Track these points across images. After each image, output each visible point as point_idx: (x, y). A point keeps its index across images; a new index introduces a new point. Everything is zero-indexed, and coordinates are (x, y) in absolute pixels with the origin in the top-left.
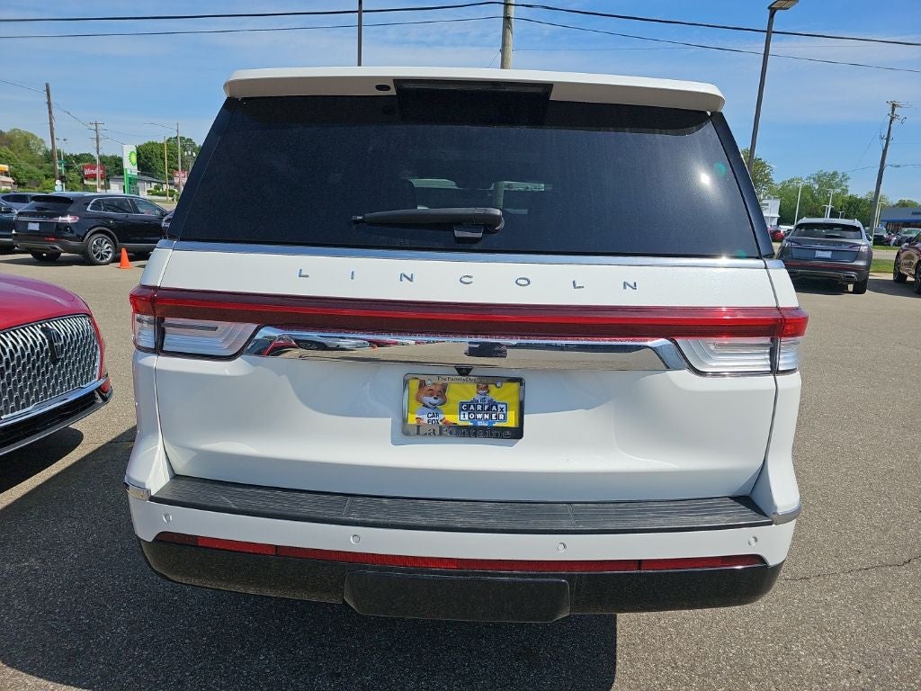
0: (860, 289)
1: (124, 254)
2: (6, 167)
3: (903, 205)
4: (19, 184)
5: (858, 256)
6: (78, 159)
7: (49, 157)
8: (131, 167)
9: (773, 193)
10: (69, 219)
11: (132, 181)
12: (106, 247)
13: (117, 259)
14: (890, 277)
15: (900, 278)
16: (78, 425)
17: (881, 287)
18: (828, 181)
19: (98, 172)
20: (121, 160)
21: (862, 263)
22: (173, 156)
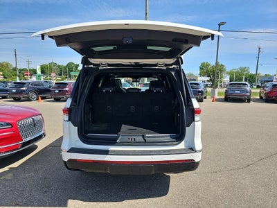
0: (249, 101)
1: (40, 98)
2: (1, 73)
3: (266, 76)
4: (5, 77)
5: (247, 92)
6: (23, 70)
7: (15, 69)
8: (39, 72)
9: (227, 73)
10: (24, 89)
11: (39, 76)
12: (34, 96)
13: (37, 99)
14: (258, 97)
15: (261, 98)
16: (36, 144)
17: (256, 100)
18: (244, 69)
19: (29, 73)
20: (36, 70)
21: (248, 94)
22: (51, 68)
